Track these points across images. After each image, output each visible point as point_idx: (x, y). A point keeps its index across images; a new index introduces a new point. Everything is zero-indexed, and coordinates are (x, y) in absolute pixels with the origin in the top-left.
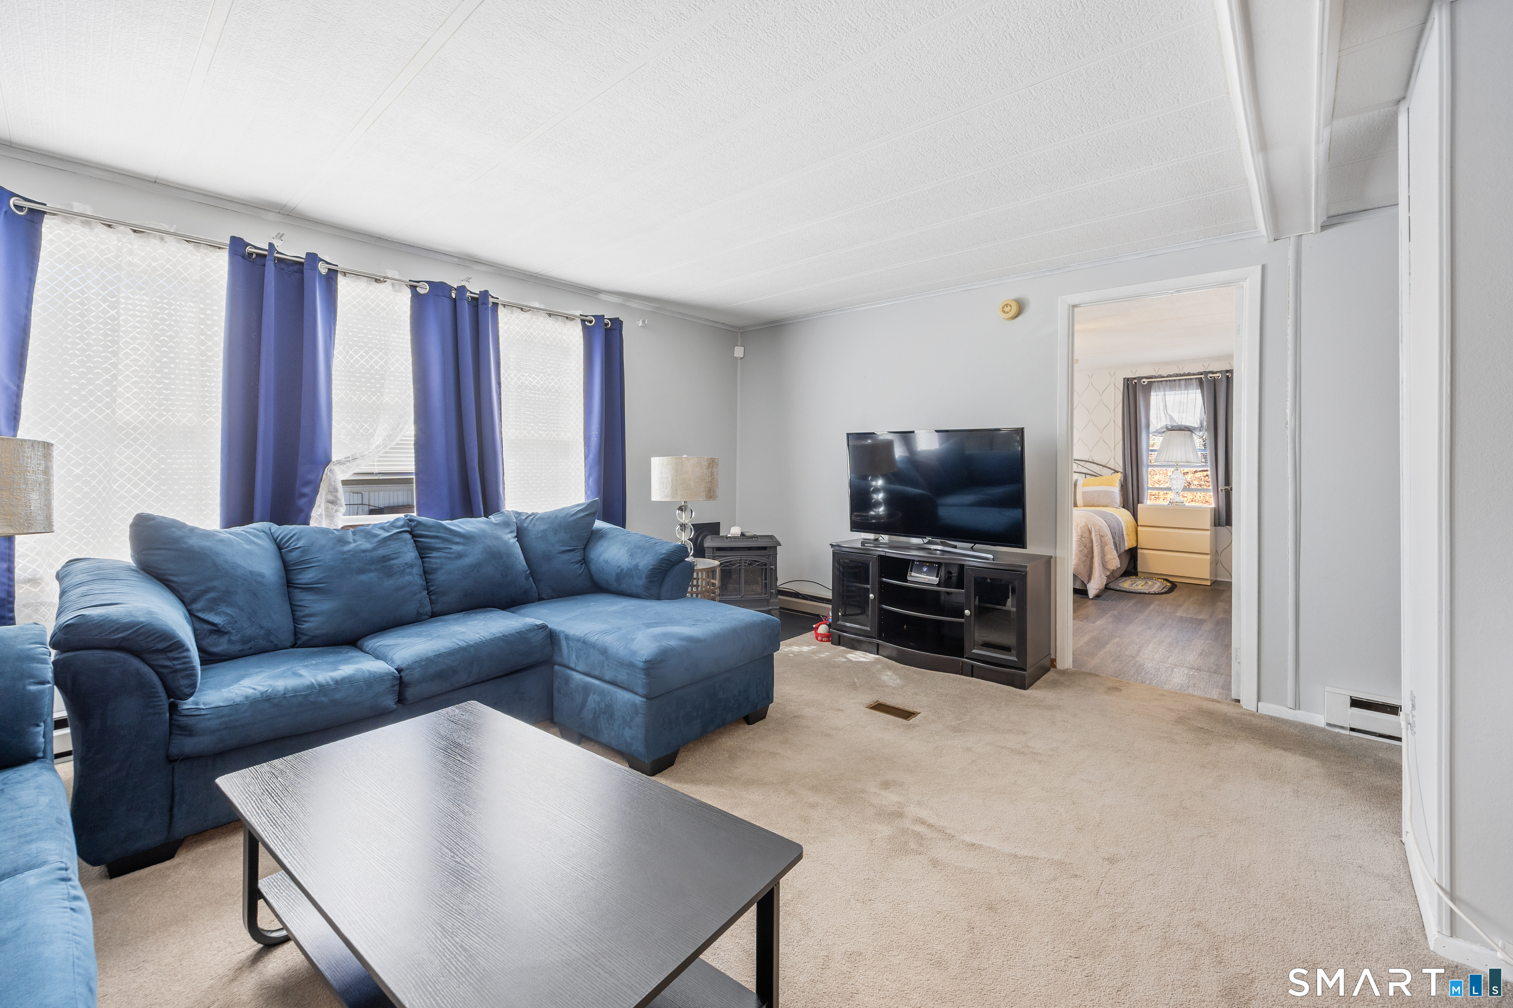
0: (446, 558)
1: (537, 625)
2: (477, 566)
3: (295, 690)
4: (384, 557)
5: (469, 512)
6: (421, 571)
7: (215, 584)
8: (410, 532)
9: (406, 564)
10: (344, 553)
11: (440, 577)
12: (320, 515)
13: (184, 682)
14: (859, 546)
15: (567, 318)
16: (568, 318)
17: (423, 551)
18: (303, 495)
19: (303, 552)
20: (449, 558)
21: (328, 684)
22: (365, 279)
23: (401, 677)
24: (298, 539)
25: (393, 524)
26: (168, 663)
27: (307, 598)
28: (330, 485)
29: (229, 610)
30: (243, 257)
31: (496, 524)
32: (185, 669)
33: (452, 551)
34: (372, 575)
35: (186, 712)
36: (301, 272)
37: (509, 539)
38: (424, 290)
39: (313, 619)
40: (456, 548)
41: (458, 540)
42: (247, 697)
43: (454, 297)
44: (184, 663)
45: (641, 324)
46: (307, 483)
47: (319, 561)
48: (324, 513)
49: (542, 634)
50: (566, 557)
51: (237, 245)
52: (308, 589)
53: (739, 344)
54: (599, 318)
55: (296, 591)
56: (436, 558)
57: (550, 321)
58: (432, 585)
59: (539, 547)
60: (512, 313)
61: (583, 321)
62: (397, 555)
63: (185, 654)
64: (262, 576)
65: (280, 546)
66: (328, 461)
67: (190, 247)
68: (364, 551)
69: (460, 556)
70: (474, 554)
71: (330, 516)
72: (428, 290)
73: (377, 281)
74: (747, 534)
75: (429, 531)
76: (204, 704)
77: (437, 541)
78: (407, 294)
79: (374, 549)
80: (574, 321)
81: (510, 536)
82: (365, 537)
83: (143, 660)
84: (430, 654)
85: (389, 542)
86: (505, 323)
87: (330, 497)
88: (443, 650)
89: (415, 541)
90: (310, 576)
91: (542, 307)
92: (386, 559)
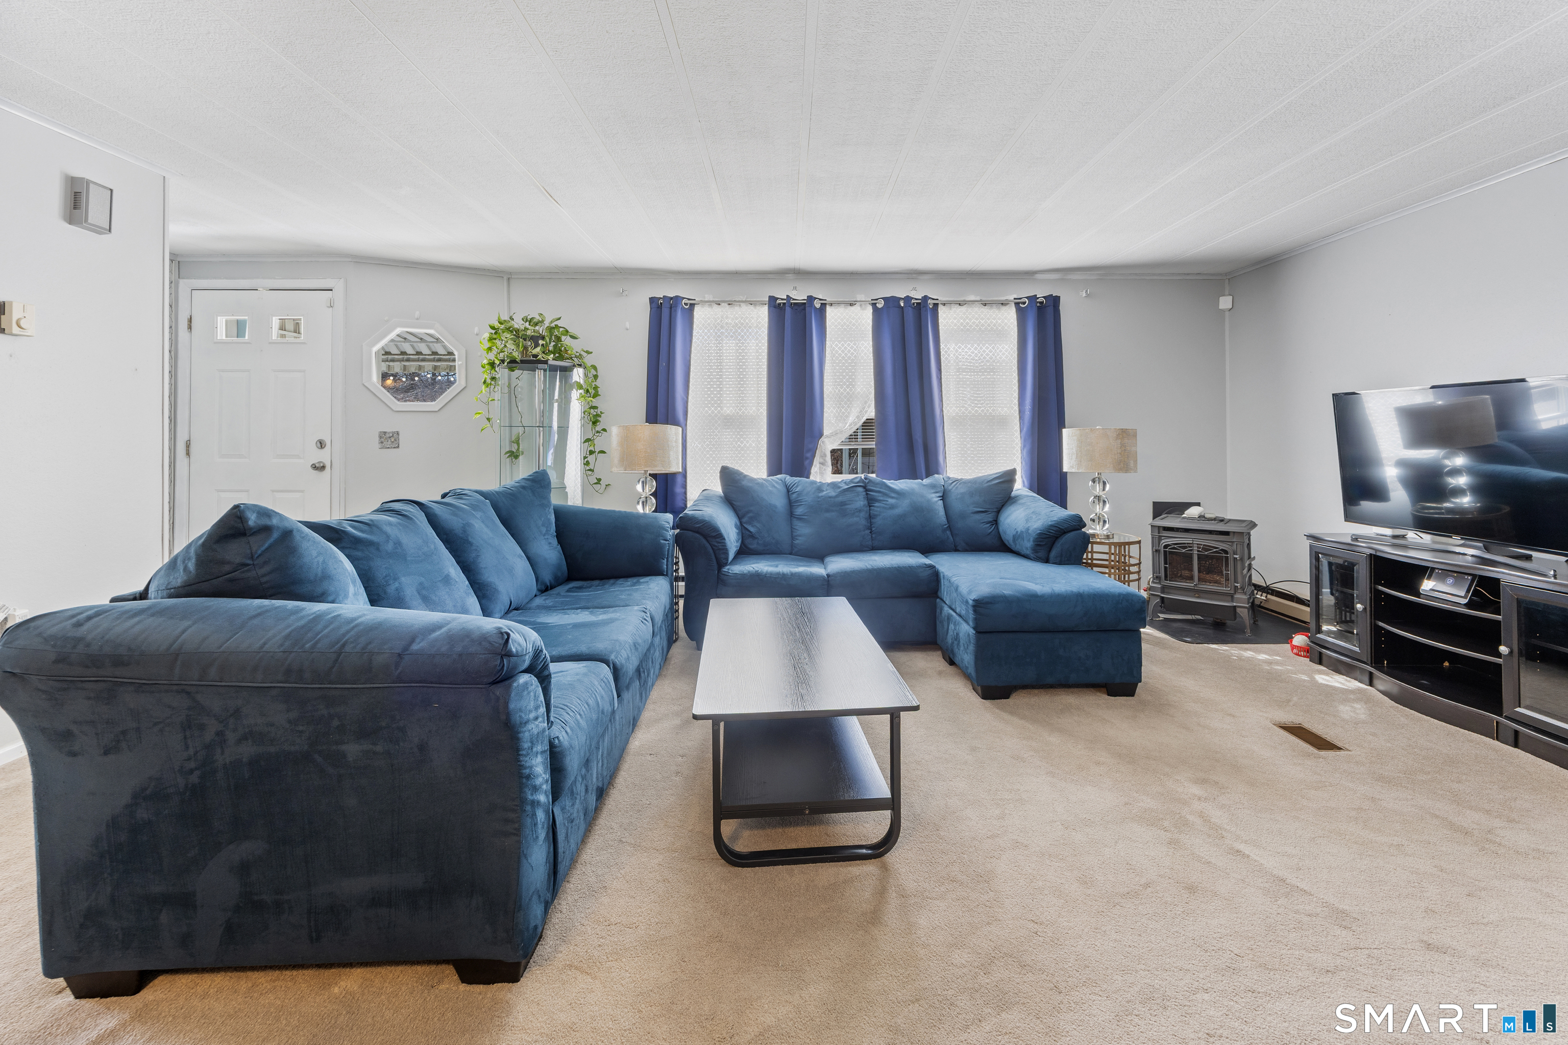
0: (883, 507)
1: (925, 564)
2: (903, 516)
3: (771, 574)
4: (842, 502)
5: (914, 475)
6: (867, 515)
7: (752, 508)
8: (864, 487)
9: (856, 509)
10: (819, 497)
11: (878, 522)
12: (816, 472)
13: (723, 556)
14: (1349, 540)
15: (1002, 304)
16: (1004, 304)
17: (870, 501)
18: (807, 458)
19: (798, 494)
20: (885, 508)
21: (787, 574)
22: (843, 305)
23: (828, 581)
24: (797, 486)
25: (852, 481)
26: (716, 544)
27: (799, 524)
28: (822, 451)
29: (758, 525)
30: (775, 307)
31: (924, 485)
32: (723, 549)
33: (888, 503)
34: (833, 514)
35: (723, 573)
36: (805, 309)
37: (933, 498)
38: (880, 305)
39: (800, 538)
40: (891, 501)
41: (893, 495)
42: (749, 572)
43: (902, 305)
44: (723, 546)
45: (1084, 295)
46: (809, 450)
47: (806, 501)
48: (818, 471)
49: (930, 571)
50: (978, 517)
51: (772, 299)
52: (800, 519)
53: (1227, 292)
54: (1032, 299)
55: (795, 519)
56: (878, 507)
57: (985, 310)
58: (874, 527)
59: (957, 506)
60: (951, 309)
61: (1017, 304)
62: (851, 502)
63: (723, 541)
64: (775, 507)
65: (788, 490)
66: (821, 435)
67: (752, 307)
68: (830, 497)
69: (892, 507)
70: (903, 506)
71: (822, 474)
72: (883, 302)
73: (851, 305)
74: (1207, 516)
75: (876, 487)
76: (732, 571)
77: (880, 495)
78: (870, 309)
79: (836, 496)
80: (1008, 306)
81: (934, 495)
82: (833, 488)
83: (708, 541)
84: (848, 569)
85: (846, 493)
86: (945, 319)
87: (822, 461)
88: (856, 568)
89: (867, 494)
90: (801, 510)
91: (978, 298)
92: (843, 504)
